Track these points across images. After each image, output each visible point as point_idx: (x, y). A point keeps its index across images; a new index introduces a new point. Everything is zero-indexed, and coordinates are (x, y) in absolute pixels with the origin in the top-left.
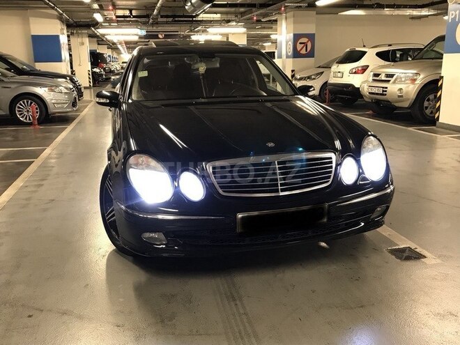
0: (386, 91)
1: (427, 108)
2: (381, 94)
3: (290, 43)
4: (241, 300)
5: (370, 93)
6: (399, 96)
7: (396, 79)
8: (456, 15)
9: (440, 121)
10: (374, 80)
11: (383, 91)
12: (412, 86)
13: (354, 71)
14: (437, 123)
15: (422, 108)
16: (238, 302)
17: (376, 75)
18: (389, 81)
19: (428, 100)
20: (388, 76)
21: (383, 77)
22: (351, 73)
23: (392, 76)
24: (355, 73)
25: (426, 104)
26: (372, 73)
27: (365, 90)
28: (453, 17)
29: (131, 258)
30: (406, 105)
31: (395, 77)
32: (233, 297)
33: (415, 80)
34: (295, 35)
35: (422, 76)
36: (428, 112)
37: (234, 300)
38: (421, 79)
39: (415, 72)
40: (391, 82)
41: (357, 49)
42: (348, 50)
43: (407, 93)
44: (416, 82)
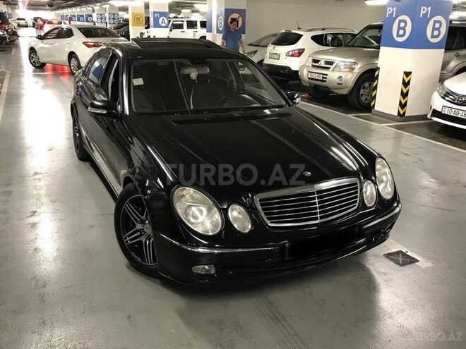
0: (326, 78)
1: (362, 95)
2: (321, 81)
3: (221, 17)
4: (285, 321)
5: (309, 78)
6: (339, 84)
7: (335, 67)
8: (393, 12)
9: (376, 108)
10: (313, 66)
11: (323, 78)
12: (350, 75)
13: (291, 53)
14: (373, 110)
15: (358, 96)
16: (284, 323)
17: (315, 61)
18: (329, 68)
19: (364, 88)
20: (327, 63)
21: (322, 64)
22: (288, 55)
23: (331, 63)
24: (292, 56)
25: (362, 91)
26: (311, 59)
27: (305, 74)
28: (390, 12)
29: (158, 281)
30: (345, 92)
31: (334, 65)
32: (277, 318)
33: (353, 69)
34: (226, 10)
35: (359, 66)
36: (363, 99)
37: (279, 321)
38: (359, 68)
39: (353, 61)
40: (331, 69)
41: (293, 31)
42: (284, 31)
43: (346, 81)
44: (354, 71)
